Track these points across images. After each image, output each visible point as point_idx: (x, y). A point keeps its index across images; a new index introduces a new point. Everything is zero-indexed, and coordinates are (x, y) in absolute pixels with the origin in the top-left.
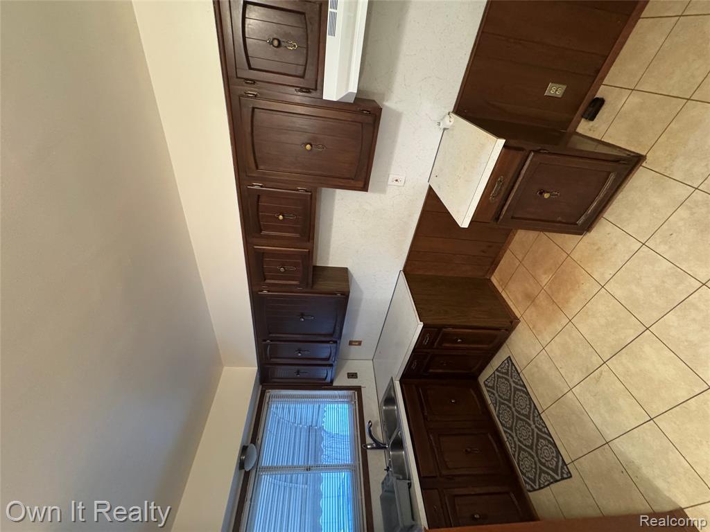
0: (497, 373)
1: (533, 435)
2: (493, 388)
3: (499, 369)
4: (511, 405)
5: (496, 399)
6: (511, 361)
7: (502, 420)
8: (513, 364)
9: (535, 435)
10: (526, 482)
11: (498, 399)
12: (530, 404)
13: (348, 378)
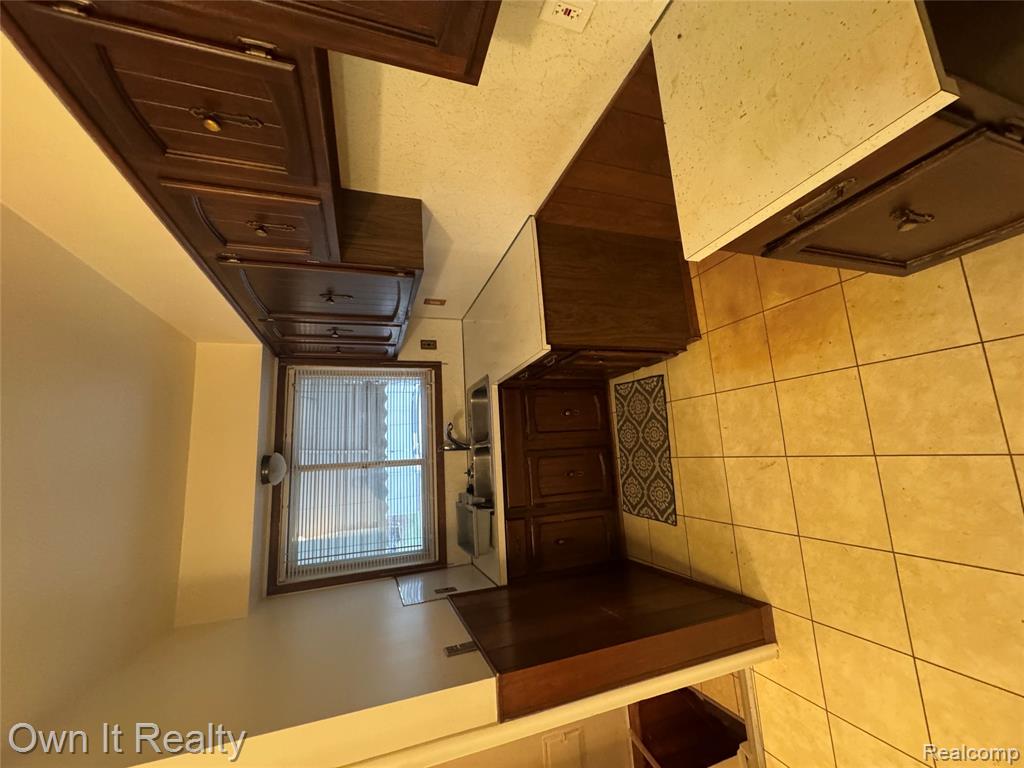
0: (636, 384)
1: (652, 471)
2: (625, 398)
3: (642, 382)
4: (640, 429)
5: (624, 412)
6: (663, 383)
7: (621, 437)
8: (663, 387)
9: (655, 472)
10: (624, 503)
11: (626, 413)
12: (664, 442)
13: (422, 348)
